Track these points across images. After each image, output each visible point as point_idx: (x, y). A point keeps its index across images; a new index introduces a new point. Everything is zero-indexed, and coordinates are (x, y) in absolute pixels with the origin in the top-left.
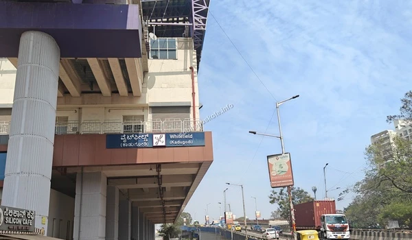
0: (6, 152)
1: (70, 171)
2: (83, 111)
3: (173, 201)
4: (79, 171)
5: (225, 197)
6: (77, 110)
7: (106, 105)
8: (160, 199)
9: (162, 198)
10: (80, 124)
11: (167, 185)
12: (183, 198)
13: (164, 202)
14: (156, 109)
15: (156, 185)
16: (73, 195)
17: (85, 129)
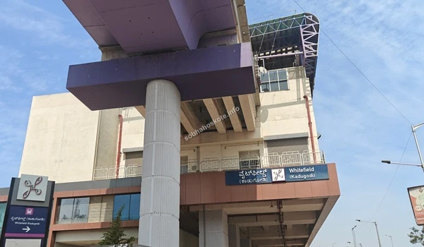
0: (140, 193)
1: (192, 209)
2: (201, 149)
3: (295, 239)
4: (201, 209)
5: (354, 235)
6: (196, 149)
7: (221, 143)
8: (281, 238)
9: (283, 236)
10: (198, 162)
11: (288, 223)
12: (307, 236)
13: (285, 241)
14: (271, 143)
15: (277, 223)
16: (197, 234)
17: (204, 168)
